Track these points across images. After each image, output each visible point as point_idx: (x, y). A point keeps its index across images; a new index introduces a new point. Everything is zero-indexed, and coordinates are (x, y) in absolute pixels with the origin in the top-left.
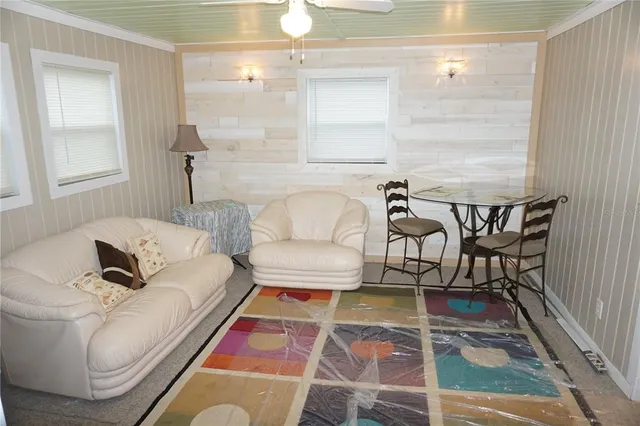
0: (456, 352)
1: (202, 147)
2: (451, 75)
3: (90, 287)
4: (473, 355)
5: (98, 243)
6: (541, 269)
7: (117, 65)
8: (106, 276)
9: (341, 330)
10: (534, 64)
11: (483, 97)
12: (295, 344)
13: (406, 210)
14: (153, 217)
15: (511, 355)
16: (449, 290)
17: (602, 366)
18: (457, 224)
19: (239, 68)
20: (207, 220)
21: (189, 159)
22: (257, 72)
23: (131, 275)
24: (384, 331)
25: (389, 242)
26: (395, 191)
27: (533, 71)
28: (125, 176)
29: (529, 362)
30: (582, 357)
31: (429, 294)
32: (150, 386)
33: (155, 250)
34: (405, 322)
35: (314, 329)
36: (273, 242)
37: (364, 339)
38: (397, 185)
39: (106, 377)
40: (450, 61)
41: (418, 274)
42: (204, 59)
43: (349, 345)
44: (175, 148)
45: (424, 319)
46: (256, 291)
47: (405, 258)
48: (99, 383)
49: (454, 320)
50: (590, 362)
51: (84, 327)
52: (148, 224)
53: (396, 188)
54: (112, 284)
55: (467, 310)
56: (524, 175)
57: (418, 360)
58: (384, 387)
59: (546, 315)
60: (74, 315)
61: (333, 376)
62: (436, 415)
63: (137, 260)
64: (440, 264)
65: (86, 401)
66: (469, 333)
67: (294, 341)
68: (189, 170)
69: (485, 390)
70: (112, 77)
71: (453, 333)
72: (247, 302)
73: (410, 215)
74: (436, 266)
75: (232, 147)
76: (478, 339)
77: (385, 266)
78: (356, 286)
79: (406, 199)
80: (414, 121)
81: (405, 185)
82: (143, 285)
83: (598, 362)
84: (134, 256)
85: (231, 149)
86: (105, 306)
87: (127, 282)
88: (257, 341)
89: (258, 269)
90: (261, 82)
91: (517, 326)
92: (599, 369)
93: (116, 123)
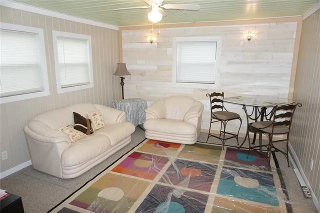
0: (232, 178)
1: (128, 74)
2: (249, 40)
3: (67, 132)
4: (240, 181)
5: (74, 113)
6: (286, 141)
7: (90, 36)
8: (76, 128)
9: (178, 162)
10: (295, 33)
11: (266, 51)
12: (155, 166)
13: (222, 107)
14: (100, 104)
15: (260, 183)
16: (240, 149)
17: (309, 195)
18: (246, 116)
19: (146, 37)
20: (126, 107)
21: (123, 79)
22: (154, 39)
23: (87, 128)
24: (199, 164)
25: (211, 122)
26: (216, 98)
27: (294, 37)
28: (92, 86)
29: (268, 187)
30: (300, 189)
31: (229, 150)
32: (87, 176)
33: (100, 118)
34: (212, 162)
35: (166, 160)
36: (155, 119)
37: (188, 167)
38: (218, 94)
39: (68, 169)
40: (249, 33)
41: (224, 139)
42: (131, 33)
43: (180, 170)
44: (116, 74)
45: (221, 161)
46: (146, 141)
47: (221, 131)
48: (65, 171)
49: (236, 163)
50: (303, 192)
51: (61, 147)
52: (98, 107)
53: (217, 96)
54: (77, 131)
55: (245, 160)
56: (288, 92)
57: (211, 180)
58: (190, 190)
59: (289, 166)
60: (57, 141)
61: (166, 181)
62: (209, 206)
63: (91, 122)
64: (237, 136)
65: (60, 179)
66: (242, 170)
67: (155, 164)
68: (122, 84)
69: (239, 198)
70: (88, 42)
71: (234, 169)
72: (140, 145)
73: (224, 110)
74: (236, 136)
75: (142, 74)
76: (246, 174)
77: (209, 134)
78: (193, 143)
79: (222, 102)
80: (229, 63)
81: (222, 95)
82: (92, 133)
83: (308, 192)
84: (90, 120)
85: (142, 75)
86: (72, 140)
87: (84, 131)
88: (139, 163)
89: (148, 131)
90: (156, 44)
91: (270, 169)
92: (307, 196)
93: (89, 62)
